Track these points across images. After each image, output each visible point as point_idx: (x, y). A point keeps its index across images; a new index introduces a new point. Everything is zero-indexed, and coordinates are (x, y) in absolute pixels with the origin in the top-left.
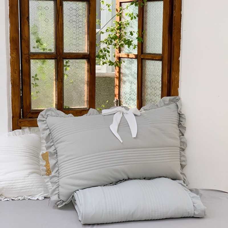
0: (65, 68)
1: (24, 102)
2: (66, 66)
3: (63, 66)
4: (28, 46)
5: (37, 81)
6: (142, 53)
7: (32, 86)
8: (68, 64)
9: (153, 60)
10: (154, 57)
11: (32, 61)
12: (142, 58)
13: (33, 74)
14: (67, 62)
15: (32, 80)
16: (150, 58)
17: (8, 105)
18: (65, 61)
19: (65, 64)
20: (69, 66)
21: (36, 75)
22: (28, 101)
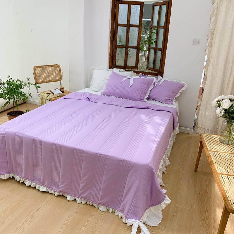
3: (128, 50)
4: (116, 43)
6: (156, 48)
7: (117, 57)
8: (130, 50)
10: (159, 49)
11: (117, 48)
12: (156, 50)
15: (117, 55)
17: (108, 63)
21: (118, 53)
22: (115, 62)
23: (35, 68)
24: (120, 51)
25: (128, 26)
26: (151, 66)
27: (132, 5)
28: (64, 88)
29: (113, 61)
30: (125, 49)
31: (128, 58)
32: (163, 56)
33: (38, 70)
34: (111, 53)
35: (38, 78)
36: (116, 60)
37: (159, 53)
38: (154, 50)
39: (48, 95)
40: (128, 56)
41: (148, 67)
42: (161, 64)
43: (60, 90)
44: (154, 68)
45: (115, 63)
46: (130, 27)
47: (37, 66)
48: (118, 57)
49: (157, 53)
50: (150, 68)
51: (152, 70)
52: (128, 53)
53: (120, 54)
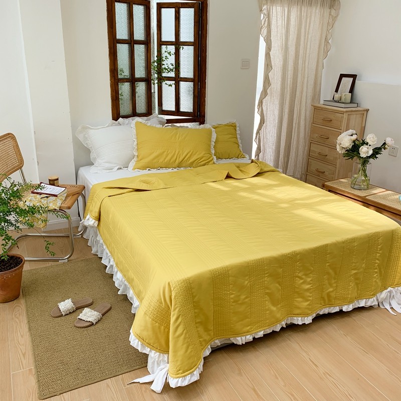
0: (136, 88)
4: (117, 74)
6: (178, 77)
8: (137, 85)
12: (179, 81)
21: (122, 93)
25: (132, 43)
27: (134, 6)
28: (57, 179)
30: (129, 83)
31: (136, 99)
38: (174, 82)
40: (136, 96)
41: (162, 110)
44: (178, 112)
46: (135, 45)
48: (121, 99)
50: (168, 112)
51: (175, 114)
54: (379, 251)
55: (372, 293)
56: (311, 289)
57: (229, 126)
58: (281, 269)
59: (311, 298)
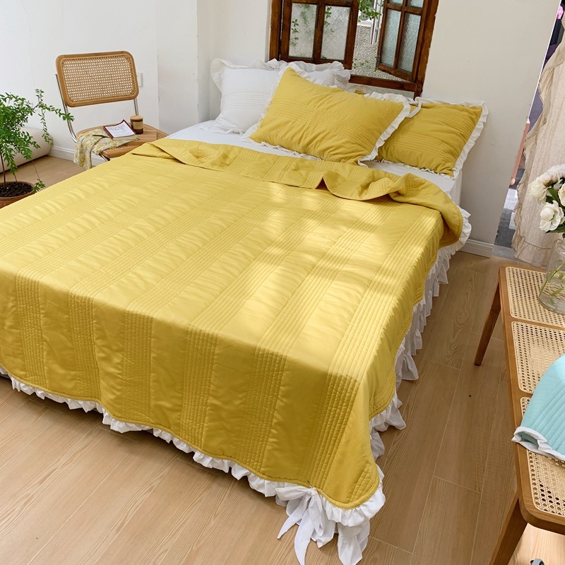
0: (326, 15)
1: (282, 48)
2: (327, 13)
3: (324, 12)
5: (296, 26)
6: (406, 5)
7: (292, 31)
8: (330, 11)
9: (414, 14)
10: (416, 11)
11: (294, 5)
12: (405, 12)
13: (293, 19)
14: (328, 9)
15: (292, 24)
16: (412, 11)
17: (266, 48)
18: (327, 8)
19: (326, 11)
20: (330, 13)
21: (296, 20)
22: (286, 47)
23: (62, 61)
24: (303, 14)
26: (390, 59)
28: (141, 120)
29: (280, 42)
30: (315, 6)
31: (324, 36)
32: (424, 30)
33: (69, 67)
34: (276, 19)
35: (69, 89)
36: (291, 41)
37: (415, 22)
38: (400, 13)
39: (96, 141)
40: (325, 29)
41: (381, 62)
42: (418, 58)
43: (132, 128)
44: (396, 69)
45: (286, 49)
47: (65, 56)
48: (295, 31)
49: (408, 22)
50: (385, 66)
51: (393, 72)
52: (323, 21)
53: (300, 21)
54: (283, 396)
55: (262, 469)
56: (119, 378)
57: (463, 110)
58: (67, 316)
59: (118, 393)
